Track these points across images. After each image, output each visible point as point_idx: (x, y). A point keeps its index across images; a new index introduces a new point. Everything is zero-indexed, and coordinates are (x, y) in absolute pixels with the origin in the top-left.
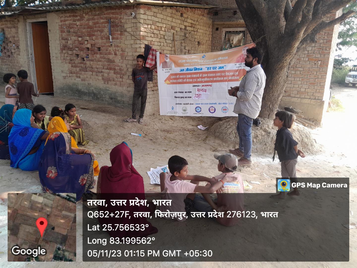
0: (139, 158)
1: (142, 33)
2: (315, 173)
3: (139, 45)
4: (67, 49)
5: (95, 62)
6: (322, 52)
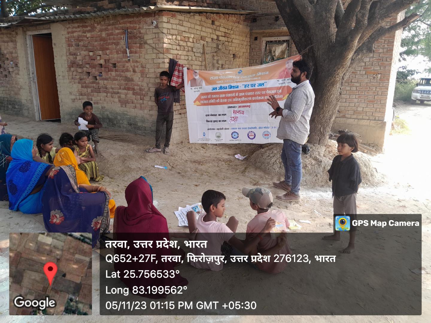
0: (165, 196)
1: (165, 45)
2: (376, 209)
3: (162, 60)
4: (76, 66)
5: (109, 81)
6: (382, 64)
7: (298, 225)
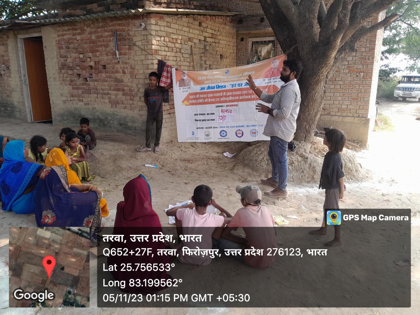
0: (156, 194)
1: (153, 47)
2: (361, 203)
3: (151, 61)
4: (67, 68)
5: (100, 83)
6: (364, 62)
7: (285, 221)
